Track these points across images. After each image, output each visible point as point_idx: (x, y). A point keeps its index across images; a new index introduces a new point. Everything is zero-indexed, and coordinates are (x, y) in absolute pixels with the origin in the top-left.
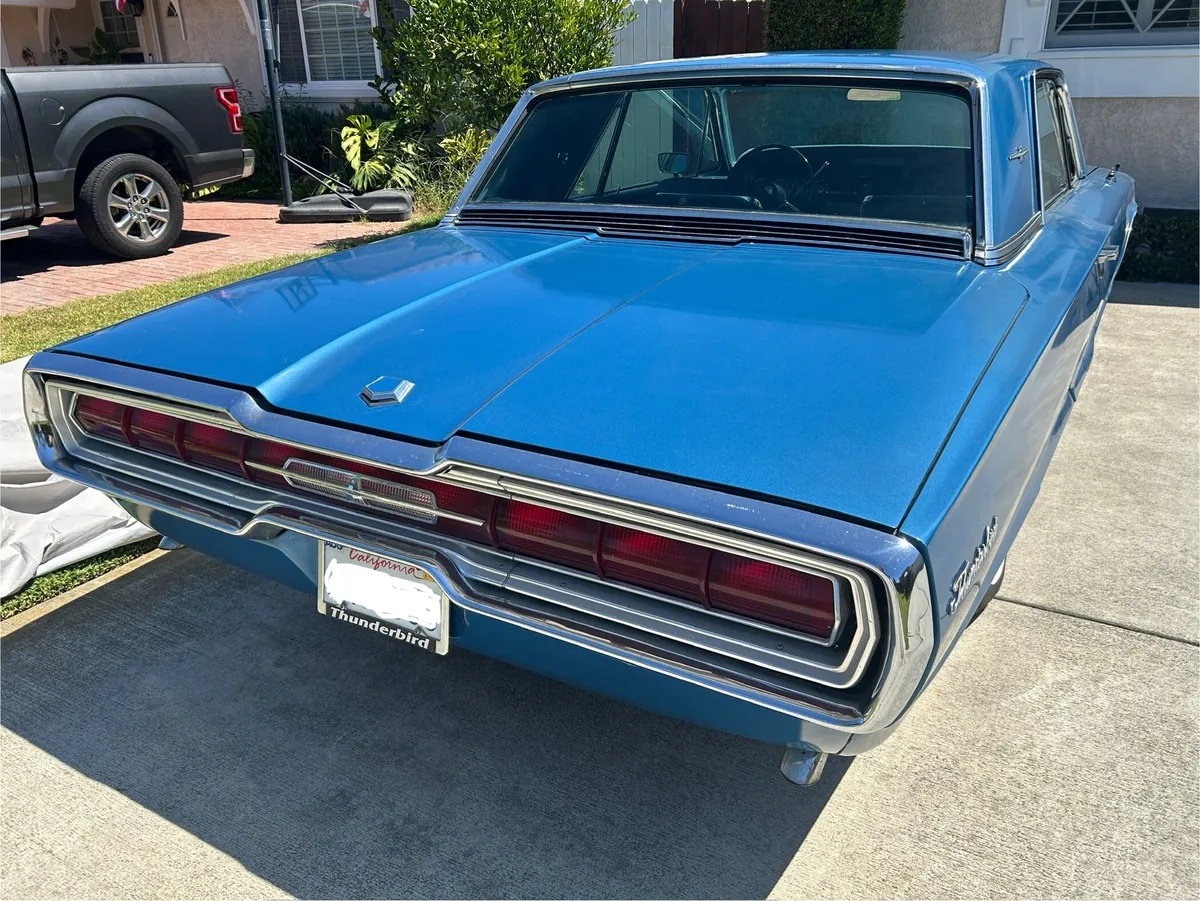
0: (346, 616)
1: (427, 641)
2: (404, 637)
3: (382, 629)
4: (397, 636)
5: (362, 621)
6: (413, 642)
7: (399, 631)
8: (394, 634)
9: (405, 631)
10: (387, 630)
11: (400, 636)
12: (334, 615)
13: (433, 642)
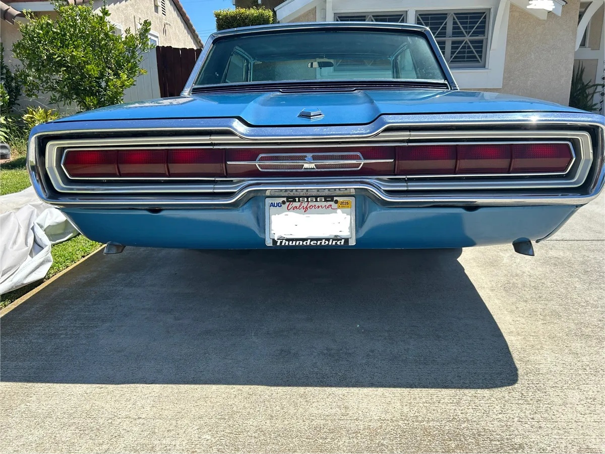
0: (287, 242)
1: (343, 240)
2: (327, 242)
3: (312, 243)
4: (323, 244)
5: (298, 242)
6: (334, 244)
7: (324, 240)
8: (321, 243)
9: (328, 240)
10: (316, 242)
11: (325, 243)
12: (278, 244)
13: (347, 240)
